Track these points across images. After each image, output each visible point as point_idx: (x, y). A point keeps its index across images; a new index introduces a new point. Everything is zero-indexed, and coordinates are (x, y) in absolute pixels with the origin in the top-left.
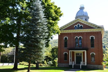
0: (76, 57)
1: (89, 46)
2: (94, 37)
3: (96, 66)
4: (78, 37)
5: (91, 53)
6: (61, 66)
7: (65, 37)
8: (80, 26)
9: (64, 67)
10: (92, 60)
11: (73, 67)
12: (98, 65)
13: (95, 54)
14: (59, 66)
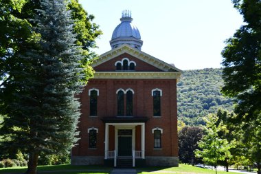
0: (119, 138)
1: (150, 113)
2: (161, 91)
3: (164, 158)
4: (123, 90)
5: (153, 130)
6: (81, 164)
7: (92, 90)
8: (129, 63)
9: (88, 164)
10: (156, 146)
11: (115, 165)
12: (167, 156)
13: (162, 130)
14: (76, 164)
